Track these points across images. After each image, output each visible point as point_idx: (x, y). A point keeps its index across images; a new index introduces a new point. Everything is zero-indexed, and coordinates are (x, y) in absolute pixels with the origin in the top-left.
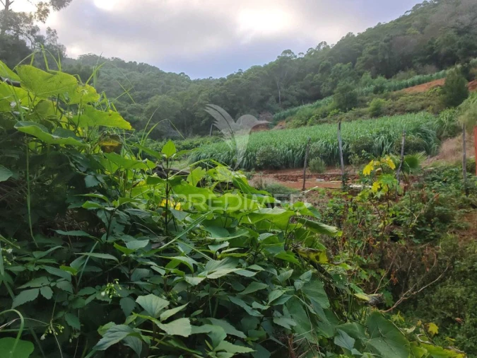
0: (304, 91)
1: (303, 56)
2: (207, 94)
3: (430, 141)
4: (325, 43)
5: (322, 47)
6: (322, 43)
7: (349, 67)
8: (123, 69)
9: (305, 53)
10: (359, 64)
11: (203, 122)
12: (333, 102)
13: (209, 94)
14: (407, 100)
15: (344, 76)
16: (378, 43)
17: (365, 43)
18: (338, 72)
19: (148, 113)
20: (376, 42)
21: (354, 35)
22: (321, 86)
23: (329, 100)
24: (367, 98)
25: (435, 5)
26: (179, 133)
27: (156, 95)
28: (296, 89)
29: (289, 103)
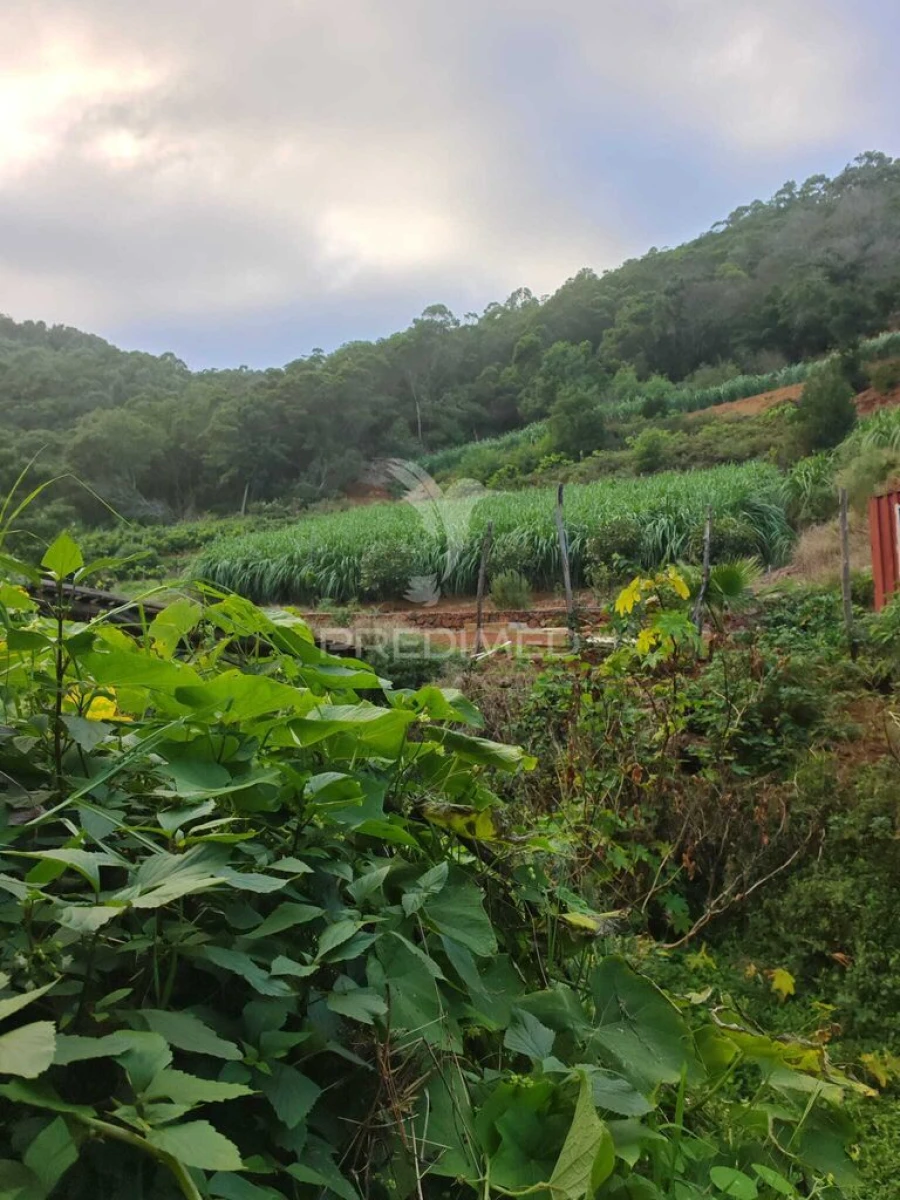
0: (477, 407)
1: (476, 322)
2: (235, 410)
3: (771, 530)
4: (528, 292)
5: (519, 302)
6: (519, 291)
7: (585, 352)
8: (7, 341)
9: (481, 315)
10: (608, 346)
11: (223, 479)
12: (547, 436)
13: (239, 409)
14: (718, 433)
15: (572, 372)
16: (650, 295)
17: (620, 296)
18: (558, 364)
19: (74, 456)
20: (645, 293)
21: (595, 276)
22: (520, 396)
23: (537, 431)
24: (626, 427)
25: (780, 212)
26: (158, 508)
27: (98, 409)
28: (458, 403)
29: (443, 437)
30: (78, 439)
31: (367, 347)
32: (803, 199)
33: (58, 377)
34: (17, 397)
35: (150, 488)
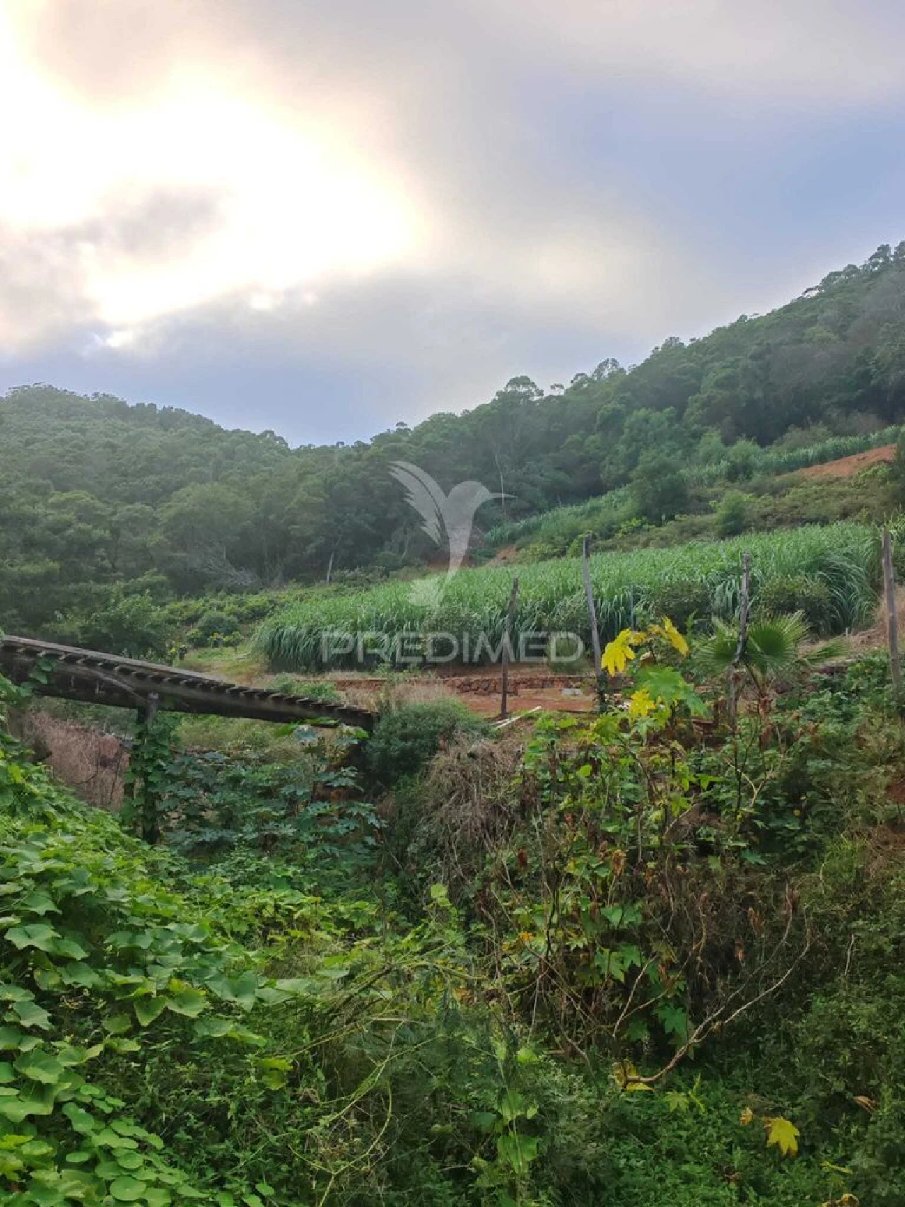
0: (561, 475)
1: (562, 392)
2: (320, 481)
3: (850, 591)
4: (615, 362)
5: (606, 373)
6: (606, 362)
7: (669, 419)
8: (120, 423)
9: (568, 386)
10: (694, 411)
11: (310, 549)
12: (630, 501)
13: (325, 482)
14: (807, 496)
15: (656, 437)
16: (737, 360)
17: (707, 362)
18: (640, 430)
19: (168, 529)
20: (732, 359)
21: (682, 344)
22: (602, 464)
23: (619, 497)
24: (710, 491)
25: (874, 275)
26: (246, 577)
27: (193, 483)
28: (542, 471)
29: (526, 504)
30: (172, 512)
31: (450, 418)
32: (897, 262)
33: (162, 455)
34: (125, 475)
35: (239, 560)
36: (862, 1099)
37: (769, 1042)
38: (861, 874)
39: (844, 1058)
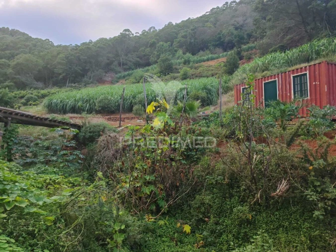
0: (138, 59)
1: (139, 35)
2: (64, 56)
3: (212, 95)
4: (154, 28)
5: (152, 30)
6: (152, 27)
7: (169, 46)
9: (141, 33)
10: (175, 44)
11: (61, 77)
12: (158, 68)
13: (66, 56)
14: (203, 70)
15: (165, 51)
16: (187, 30)
17: (179, 30)
18: (161, 48)
19: (14, 68)
21: (173, 24)
22: (150, 57)
23: (154, 67)
24: (179, 67)
25: (224, 10)
26: (40, 85)
27: (22, 54)
28: (133, 58)
29: (128, 67)
30: (15, 63)
31: (105, 39)
32: (230, 7)
33: (11, 44)
35: (38, 79)
36: (206, 219)
37: (185, 207)
38: (209, 165)
39: (203, 209)
